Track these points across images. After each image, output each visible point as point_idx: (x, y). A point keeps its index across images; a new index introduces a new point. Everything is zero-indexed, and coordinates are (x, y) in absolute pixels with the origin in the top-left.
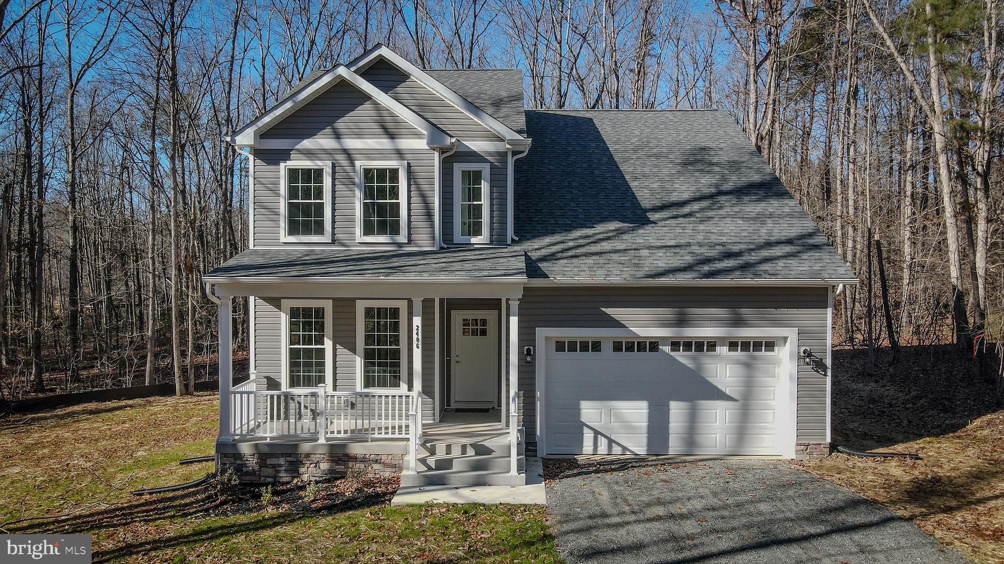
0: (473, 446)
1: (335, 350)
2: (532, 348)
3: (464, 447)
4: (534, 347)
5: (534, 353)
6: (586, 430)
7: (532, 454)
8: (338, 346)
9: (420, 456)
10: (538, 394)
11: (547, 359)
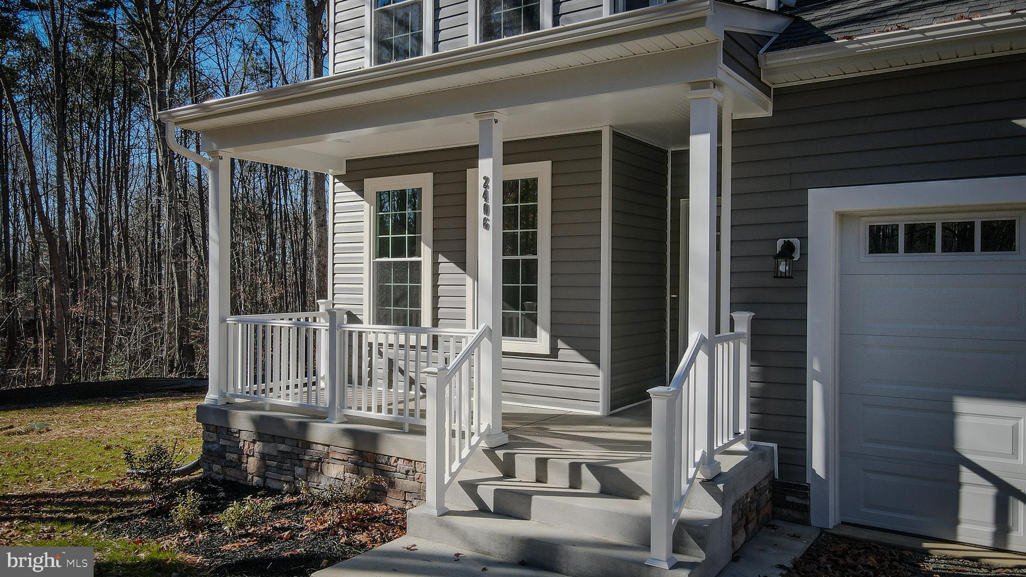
0: (596, 468)
1: (435, 264)
2: (796, 242)
3: (575, 469)
4: (804, 239)
5: (804, 255)
6: (966, 475)
7: (796, 515)
8: (441, 258)
9: (469, 475)
10: (814, 364)
11: (844, 274)
